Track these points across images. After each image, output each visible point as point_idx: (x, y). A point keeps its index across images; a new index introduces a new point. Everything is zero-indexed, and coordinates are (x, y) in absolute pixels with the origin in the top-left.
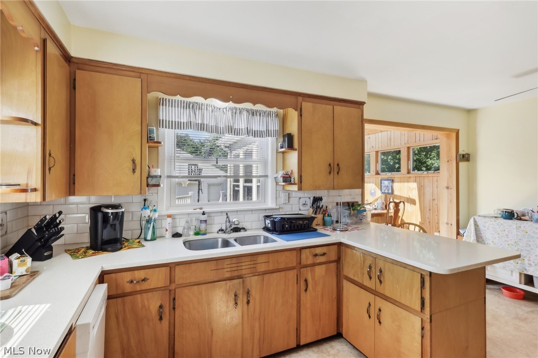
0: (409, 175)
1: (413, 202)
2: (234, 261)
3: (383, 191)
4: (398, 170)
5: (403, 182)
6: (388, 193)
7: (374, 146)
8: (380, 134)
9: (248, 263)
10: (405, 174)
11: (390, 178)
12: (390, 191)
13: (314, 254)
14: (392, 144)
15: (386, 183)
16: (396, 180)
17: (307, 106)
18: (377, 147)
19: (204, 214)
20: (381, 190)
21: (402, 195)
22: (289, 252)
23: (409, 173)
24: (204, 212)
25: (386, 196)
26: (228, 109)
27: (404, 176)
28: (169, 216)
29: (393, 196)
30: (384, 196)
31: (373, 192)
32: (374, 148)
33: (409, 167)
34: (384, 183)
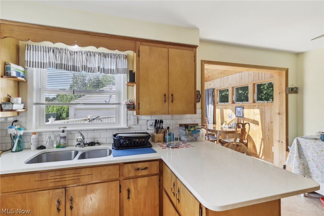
0: (254, 104)
1: (256, 123)
2: (58, 173)
3: (237, 115)
4: (247, 100)
5: (250, 109)
6: (240, 117)
7: (231, 83)
8: (235, 75)
9: (71, 175)
10: (251, 103)
11: (241, 106)
12: (241, 115)
13: (136, 168)
14: (243, 82)
15: (239, 109)
16: (245, 107)
17: (144, 49)
18: (233, 84)
19: (63, 132)
20: (236, 114)
21: (249, 118)
22: (112, 167)
23: (254, 102)
24: (63, 130)
25: (238, 119)
26: (83, 53)
27: (251, 104)
28: (35, 133)
29: (243, 118)
30: (237, 118)
31: (230, 115)
32: (231, 84)
33: (255, 98)
34: (237, 109)
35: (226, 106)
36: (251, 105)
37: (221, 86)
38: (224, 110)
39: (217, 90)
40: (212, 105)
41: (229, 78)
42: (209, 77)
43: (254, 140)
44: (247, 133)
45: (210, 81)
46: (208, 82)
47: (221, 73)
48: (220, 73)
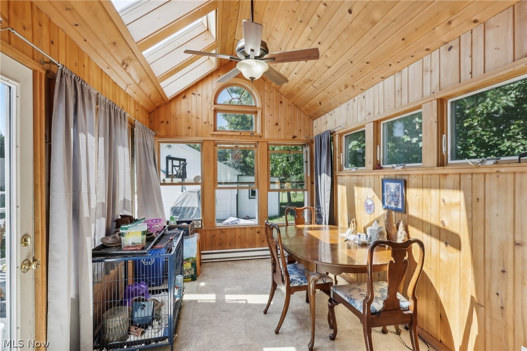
0: (441, 170)
1: (451, 240)
3: (386, 204)
5: (427, 188)
6: (397, 210)
7: (371, 111)
8: (381, 84)
10: (431, 168)
11: (399, 177)
12: (400, 207)
14: (405, 100)
15: (392, 186)
16: (412, 181)
18: (377, 111)
20: (383, 203)
21: (425, 219)
23: (442, 163)
25: (389, 216)
29: (405, 216)
30: (385, 212)
31: (370, 203)
32: (372, 114)
33: (444, 149)
34: (388, 186)
35: (360, 178)
36: (431, 174)
37: (348, 124)
38: (356, 188)
39: (341, 135)
40: (328, 174)
41: (367, 97)
42: (320, 103)
43: (441, 294)
44: (416, 264)
45: (326, 113)
46: (323, 117)
47: (346, 87)
48: (343, 86)
